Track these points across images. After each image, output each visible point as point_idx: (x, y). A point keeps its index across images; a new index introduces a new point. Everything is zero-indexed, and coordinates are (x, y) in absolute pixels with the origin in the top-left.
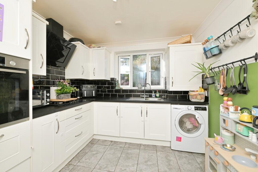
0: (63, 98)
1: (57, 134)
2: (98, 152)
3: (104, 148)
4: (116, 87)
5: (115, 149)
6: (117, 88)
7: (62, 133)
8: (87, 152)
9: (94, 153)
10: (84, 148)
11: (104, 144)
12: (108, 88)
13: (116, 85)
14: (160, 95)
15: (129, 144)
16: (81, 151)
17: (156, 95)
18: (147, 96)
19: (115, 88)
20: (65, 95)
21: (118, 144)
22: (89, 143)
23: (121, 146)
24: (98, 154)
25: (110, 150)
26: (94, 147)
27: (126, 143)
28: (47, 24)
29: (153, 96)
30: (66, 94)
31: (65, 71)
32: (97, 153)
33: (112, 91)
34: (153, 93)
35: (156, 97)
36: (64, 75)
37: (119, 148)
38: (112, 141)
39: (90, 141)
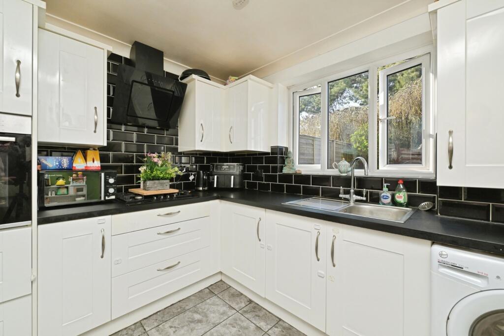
0: (151, 187)
1: (102, 259)
2: (204, 319)
3: (224, 313)
4: (284, 168)
5: (241, 327)
6: (286, 171)
7: (118, 259)
8: (187, 308)
9: (197, 317)
10: (190, 296)
11: (230, 304)
12: (266, 169)
13: (284, 164)
14: (409, 197)
15: (284, 328)
16: (179, 301)
17: (393, 196)
18: (359, 198)
19: (282, 172)
20: (155, 183)
21: (259, 316)
22: (207, 288)
23: (262, 324)
24: (200, 324)
25: (230, 324)
26: (208, 301)
27: (280, 320)
28: (108, 51)
29: (382, 199)
30: (157, 181)
31: (178, 136)
32: (200, 321)
33: (273, 178)
34: (385, 189)
35: (394, 203)
36: (177, 144)
37: (252, 327)
38: (250, 301)
39: (212, 285)
